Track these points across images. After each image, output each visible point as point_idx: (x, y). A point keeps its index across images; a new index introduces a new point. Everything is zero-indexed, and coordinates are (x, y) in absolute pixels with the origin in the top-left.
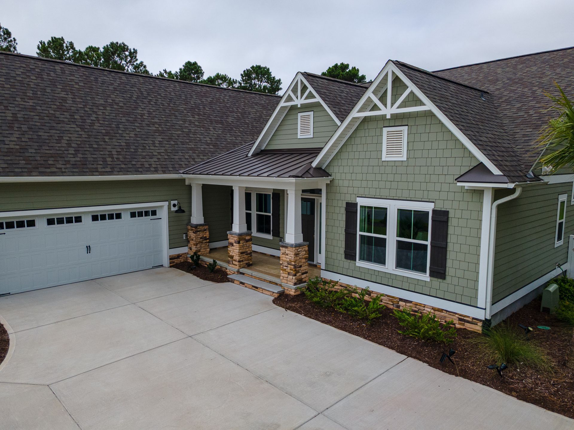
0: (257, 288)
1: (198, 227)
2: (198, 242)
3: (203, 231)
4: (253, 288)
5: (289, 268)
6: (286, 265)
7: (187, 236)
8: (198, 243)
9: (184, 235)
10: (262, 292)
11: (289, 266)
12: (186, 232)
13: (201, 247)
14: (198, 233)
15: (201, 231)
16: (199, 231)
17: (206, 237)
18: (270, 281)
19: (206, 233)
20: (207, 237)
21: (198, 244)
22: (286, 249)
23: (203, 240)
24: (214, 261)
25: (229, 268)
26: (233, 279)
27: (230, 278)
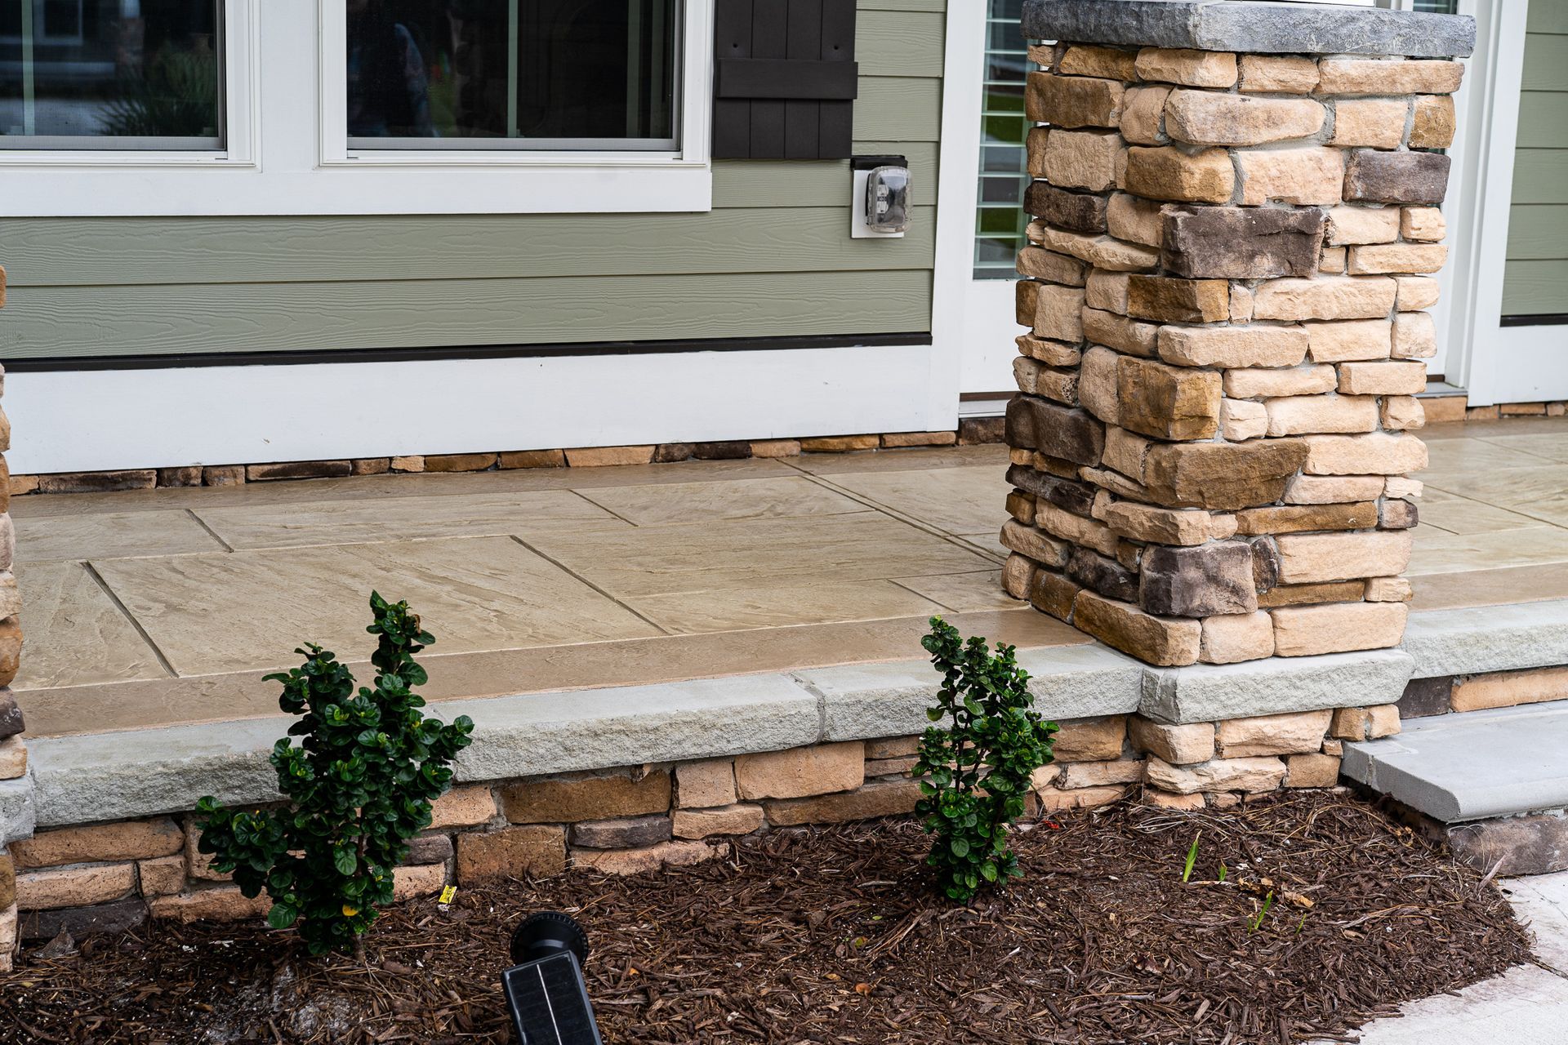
25: (1209, 693)
26: (1556, 812)
27: (1491, 820)
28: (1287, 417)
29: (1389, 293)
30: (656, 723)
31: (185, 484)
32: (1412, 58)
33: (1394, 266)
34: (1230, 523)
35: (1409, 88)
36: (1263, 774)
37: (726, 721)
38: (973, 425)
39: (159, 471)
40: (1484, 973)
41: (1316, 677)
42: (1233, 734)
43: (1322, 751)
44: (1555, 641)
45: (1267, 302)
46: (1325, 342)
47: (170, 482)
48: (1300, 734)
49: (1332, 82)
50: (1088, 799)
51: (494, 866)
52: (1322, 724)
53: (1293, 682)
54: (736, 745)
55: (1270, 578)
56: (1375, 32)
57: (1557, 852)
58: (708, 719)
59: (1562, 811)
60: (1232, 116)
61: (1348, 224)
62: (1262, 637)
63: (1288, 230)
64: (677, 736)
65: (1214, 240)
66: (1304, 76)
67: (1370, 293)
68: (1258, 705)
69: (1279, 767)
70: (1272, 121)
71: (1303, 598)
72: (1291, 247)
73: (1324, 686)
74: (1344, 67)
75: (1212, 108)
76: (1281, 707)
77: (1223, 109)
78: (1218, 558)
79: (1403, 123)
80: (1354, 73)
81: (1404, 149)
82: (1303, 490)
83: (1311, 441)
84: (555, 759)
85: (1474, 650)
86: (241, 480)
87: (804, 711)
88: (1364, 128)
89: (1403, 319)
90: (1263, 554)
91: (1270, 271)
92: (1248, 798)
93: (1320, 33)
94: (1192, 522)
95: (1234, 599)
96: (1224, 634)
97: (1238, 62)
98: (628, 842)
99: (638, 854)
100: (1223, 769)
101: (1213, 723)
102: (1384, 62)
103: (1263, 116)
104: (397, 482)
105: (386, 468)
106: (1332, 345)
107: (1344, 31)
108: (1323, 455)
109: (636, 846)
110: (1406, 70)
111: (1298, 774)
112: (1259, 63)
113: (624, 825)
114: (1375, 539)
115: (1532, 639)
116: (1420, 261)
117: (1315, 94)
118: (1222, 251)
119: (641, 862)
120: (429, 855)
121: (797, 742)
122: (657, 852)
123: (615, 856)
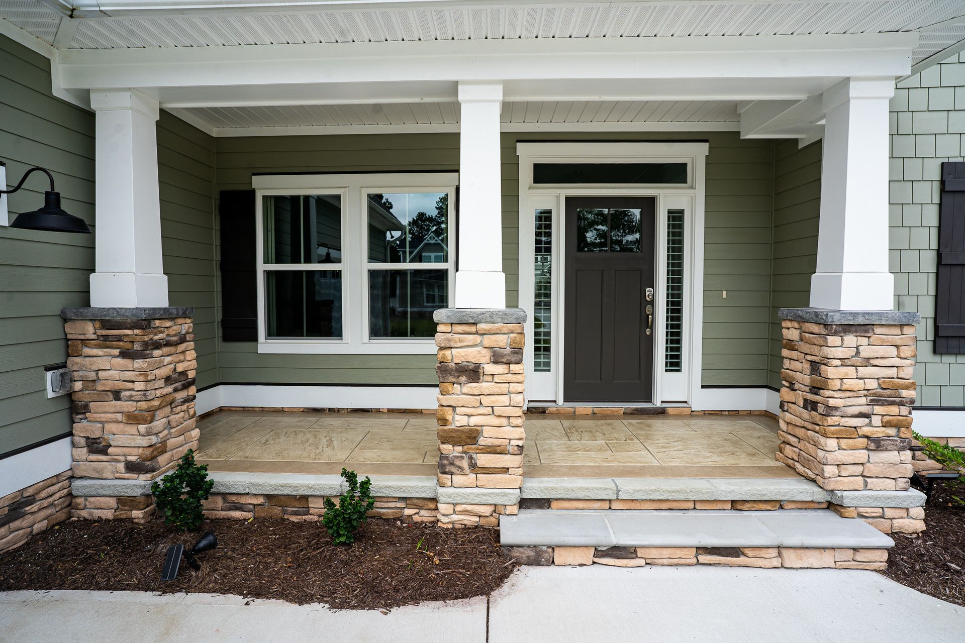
0: (734, 552)
1: (157, 323)
2: (156, 403)
3: (176, 344)
4: (703, 558)
5: (876, 421)
6: (865, 409)
7: (66, 379)
8: (160, 408)
9: (49, 374)
10: (776, 562)
11: (878, 409)
12: (60, 360)
13: (169, 425)
14: (157, 353)
15: (168, 344)
16: (157, 345)
17: (184, 373)
18: (733, 502)
19: (183, 352)
20: (191, 374)
21: (159, 414)
22: (864, 341)
23: (176, 390)
24: (351, 477)
25: (449, 496)
26: (544, 547)
27: (518, 546)
28: (474, 421)
29: (506, 388)
30: (297, 485)
31: (334, 412)
32: (505, 323)
33: (506, 380)
34: (460, 449)
35: (506, 332)
36: (471, 520)
37: (316, 487)
38: (531, 409)
39: (329, 409)
40: (463, 597)
41: (485, 495)
42: (458, 508)
43: (491, 515)
44: (582, 491)
45: (466, 389)
46: (486, 400)
47: (331, 411)
48: (481, 511)
49: (480, 330)
50: (425, 519)
51: (263, 515)
52: (492, 508)
53: (477, 495)
54: (319, 493)
55: (473, 466)
56: (491, 317)
57: (543, 560)
58: (311, 486)
59: (546, 547)
60: (448, 340)
61: (490, 368)
62: (472, 481)
63: (470, 370)
64: (303, 489)
65: (446, 372)
66: (473, 329)
67: (500, 388)
68: (465, 501)
69: (477, 519)
70: (460, 341)
71: (486, 472)
72: (472, 375)
73: (487, 498)
74: (482, 326)
75: (443, 337)
76: (473, 502)
77: (446, 338)
78: (454, 458)
79: (506, 341)
80: (486, 328)
81: (508, 348)
82: (482, 441)
83: (484, 428)
84: (272, 491)
85: (552, 491)
86: (346, 412)
87: (336, 487)
88: (493, 343)
89: (512, 395)
90: (471, 458)
91: (465, 381)
92: (467, 527)
93: (472, 318)
94: (445, 448)
95: (460, 470)
96: (458, 479)
97: (452, 326)
98: (296, 514)
99: (299, 517)
100: (455, 517)
101: (453, 504)
102: (496, 325)
103: (458, 340)
104: (380, 415)
105: (378, 411)
106: (489, 401)
107: (480, 317)
108: (487, 432)
109: (298, 515)
110: (503, 327)
111: (483, 522)
112: (457, 325)
113: (295, 509)
114: (508, 456)
115: (573, 490)
116: (515, 379)
117: (477, 333)
118: (449, 375)
119: (300, 519)
120: (246, 510)
121: (334, 494)
122: (304, 517)
123: (294, 517)
